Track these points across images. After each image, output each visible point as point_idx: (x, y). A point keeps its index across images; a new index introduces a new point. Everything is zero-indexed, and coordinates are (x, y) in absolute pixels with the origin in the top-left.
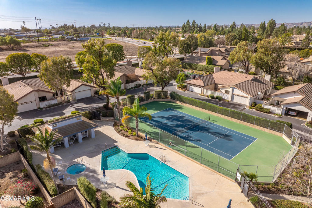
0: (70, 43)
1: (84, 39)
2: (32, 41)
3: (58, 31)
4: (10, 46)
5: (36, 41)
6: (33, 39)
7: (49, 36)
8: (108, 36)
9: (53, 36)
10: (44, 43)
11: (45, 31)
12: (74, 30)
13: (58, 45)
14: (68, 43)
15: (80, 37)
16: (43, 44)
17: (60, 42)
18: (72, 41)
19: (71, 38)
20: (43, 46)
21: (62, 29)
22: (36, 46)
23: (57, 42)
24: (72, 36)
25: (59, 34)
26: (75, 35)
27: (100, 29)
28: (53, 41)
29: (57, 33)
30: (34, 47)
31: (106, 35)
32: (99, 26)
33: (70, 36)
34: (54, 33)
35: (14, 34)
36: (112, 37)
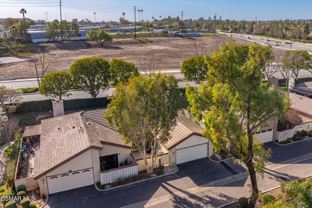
0: (173, 40)
1: (191, 35)
2: (128, 37)
3: (160, 24)
4: (99, 42)
5: (132, 36)
6: (130, 33)
7: (149, 30)
8: (220, 32)
9: (154, 30)
10: (142, 39)
11: (146, 24)
12: (179, 23)
13: (158, 43)
14: (171, 40)
15: (186, 32)
16: (140, 41)
17: (161, 38)
18: (176, 37)
19: (175, 34)
20: (139, 42)
21: (165, 22)
22: (131, 43)
23: (158, 38)
24: (176, 31)
25: (162, 28)
26: (181, 29)
27: (210, 23)
28: (152, 37)
29: (159, 27)
30: (128, 44)
31: (218, 30)
32: (208, 19)
33: (174, 30)
34: (156, 26)
35: (111, 27)
36: (226, 34)
